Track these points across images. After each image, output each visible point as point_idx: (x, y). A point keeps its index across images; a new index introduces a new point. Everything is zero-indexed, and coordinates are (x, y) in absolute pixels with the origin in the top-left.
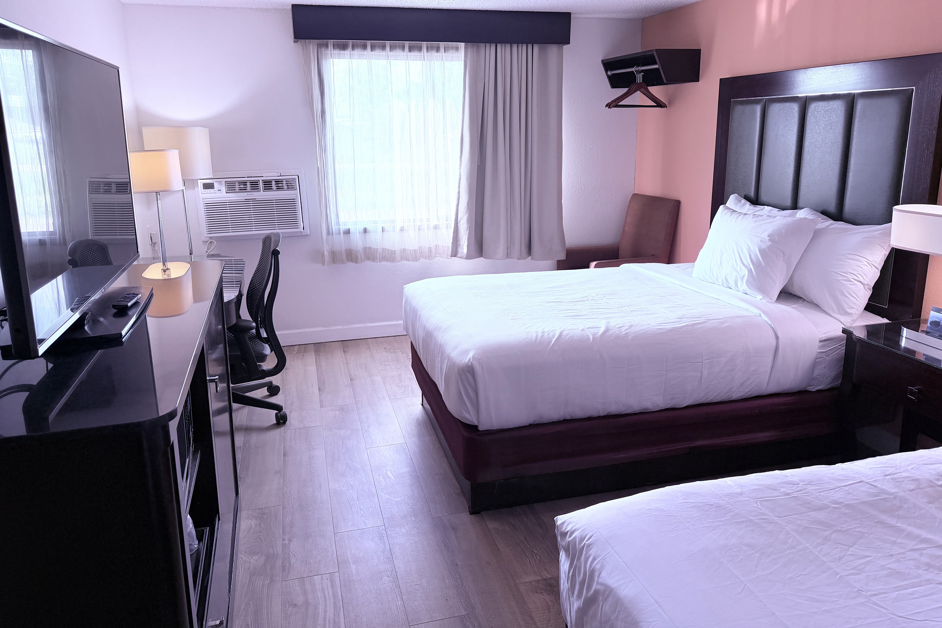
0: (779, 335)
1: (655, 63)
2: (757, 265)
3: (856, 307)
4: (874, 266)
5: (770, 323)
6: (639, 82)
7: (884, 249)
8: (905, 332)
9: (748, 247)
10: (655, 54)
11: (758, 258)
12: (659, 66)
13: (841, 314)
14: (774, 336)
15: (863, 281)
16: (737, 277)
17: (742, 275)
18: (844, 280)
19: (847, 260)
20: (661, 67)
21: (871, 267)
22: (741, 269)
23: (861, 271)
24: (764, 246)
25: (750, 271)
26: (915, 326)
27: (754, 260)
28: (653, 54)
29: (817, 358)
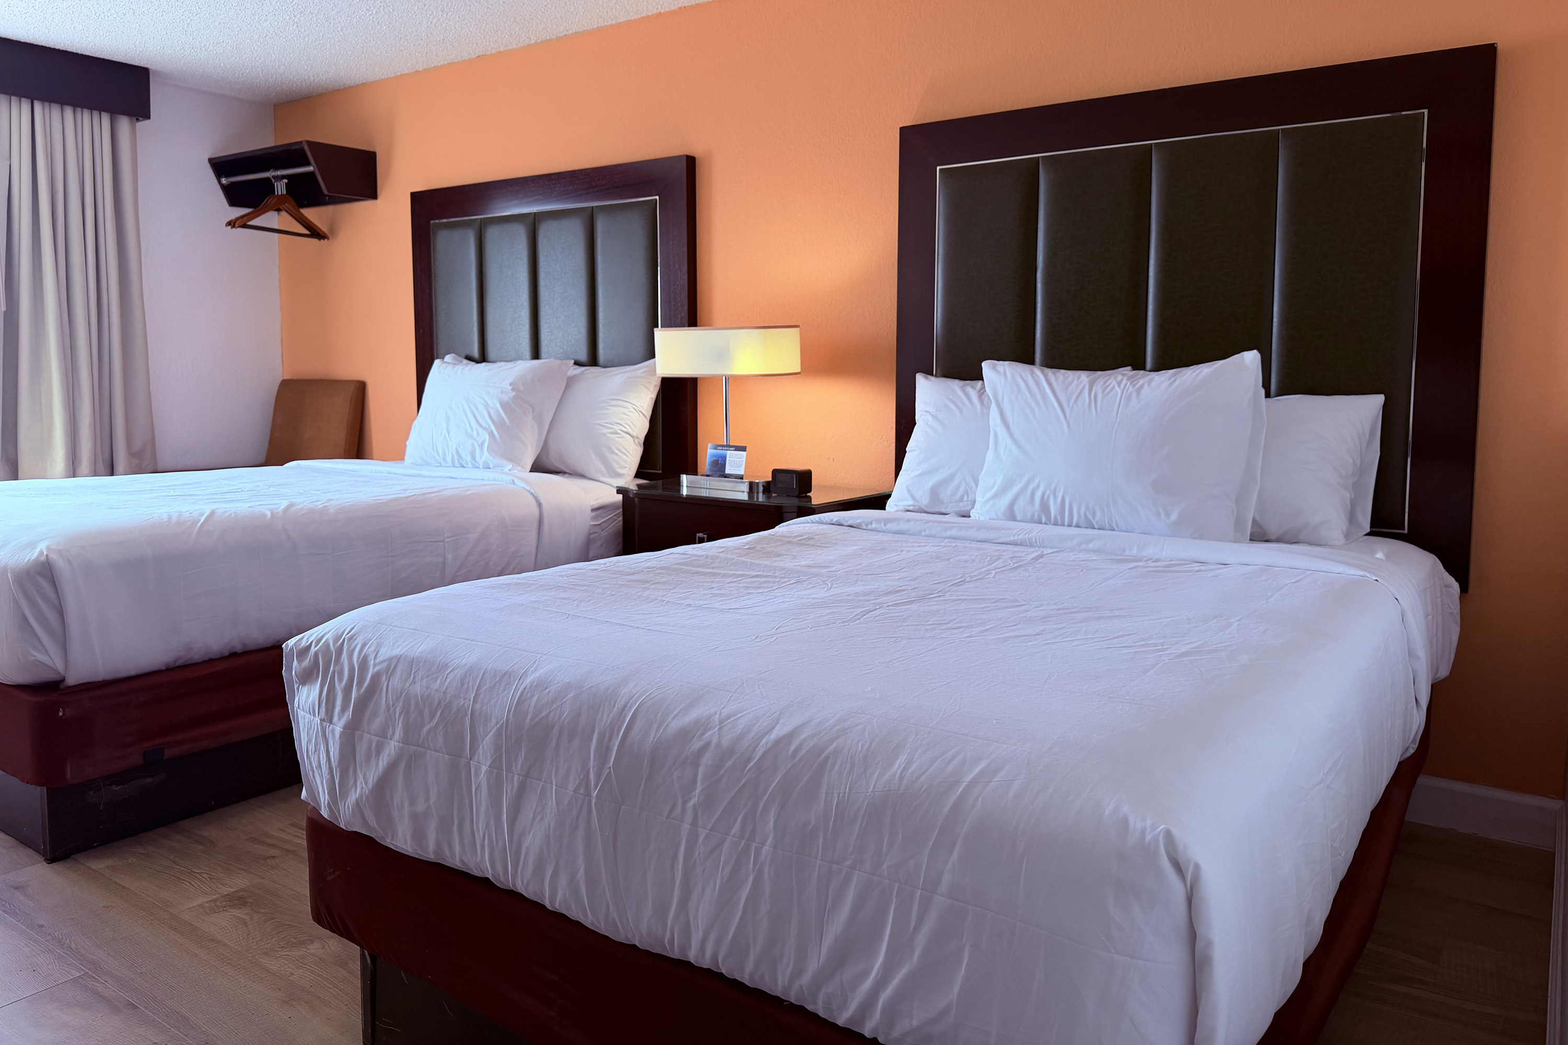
0: (542, 501)
1: (308, 163)
2: (500, 425)
3: (628, 466)
4: (642, 413)
5: (528, 488)
6: (280, 193)
7: (650, 390)
8: (684, 478)
9: (483, 402)
10: (306, 148)
11: (500, 415)
12: (314, 167)
13: (612, 477)
14: (535, 503)
15: (631, 432)
16: (473, 445)
17: (481, 441)
18: (612, 433)
19: (611, 408)
20: (316, 169)
21: (637, 414)
22: (478, 433)
23: (629, 420)
24: (506, 398)
25: (491, 434)
26: (693, 470)
27: (495, 417)
28: (303, 148)
29: (591, 534)
